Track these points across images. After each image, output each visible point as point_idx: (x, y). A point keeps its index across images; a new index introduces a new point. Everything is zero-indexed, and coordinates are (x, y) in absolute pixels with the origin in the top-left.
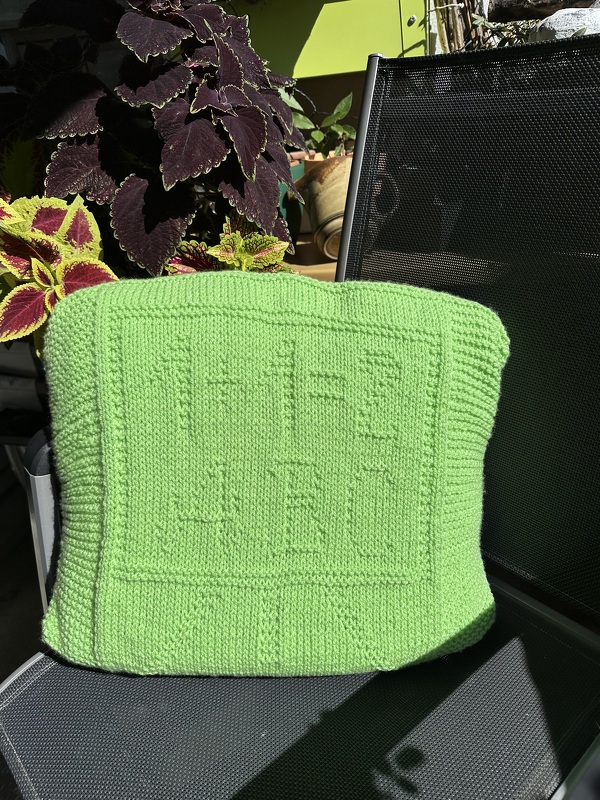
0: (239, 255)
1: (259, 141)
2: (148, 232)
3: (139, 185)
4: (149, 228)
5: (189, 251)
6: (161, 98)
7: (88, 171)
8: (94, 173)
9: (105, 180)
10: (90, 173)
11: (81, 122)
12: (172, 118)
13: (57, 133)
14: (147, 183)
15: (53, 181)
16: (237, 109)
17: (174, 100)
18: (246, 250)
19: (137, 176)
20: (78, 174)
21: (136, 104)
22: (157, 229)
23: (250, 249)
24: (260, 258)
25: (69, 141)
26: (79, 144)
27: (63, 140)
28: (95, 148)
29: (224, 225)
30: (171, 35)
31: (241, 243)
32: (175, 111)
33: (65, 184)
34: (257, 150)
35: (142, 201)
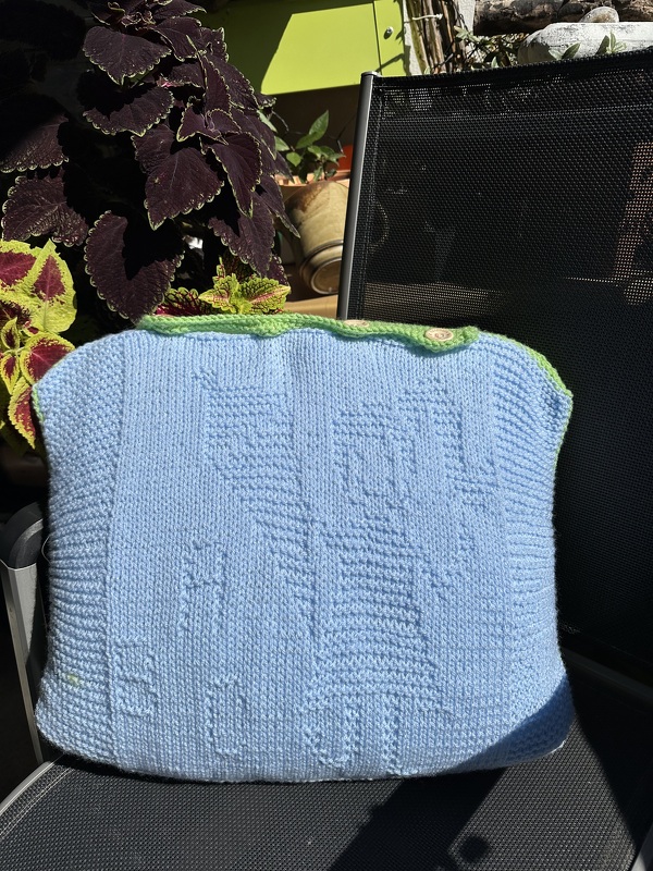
0: (235, 301)
1: (254, 172)
2: (129, 278)
3: (117, 224)
4: (131, 272)
5: (177, 300)
6: (140, 125)
7: (52, 208)
8: (59, 210)
9: (74, 219)
10: (54, 211)
11: (42, 153)
12: (156, 147)
13: (14, 165)
14: (125, 221)
15: (11, 221)
16: (227, 136)
17: (155, 126)
18: (243, 295)
19: (113, 213)
20: (42, 212)
21: (110, 131)
22: (142, 273)
23: (247, 294)
24: (258, 304)
25: (29, 174)
26: (41, 178)
27: (22, 174)
28: (59, 182)
29: (218, 267)
30: (147, 52)
31: (236, 287)
32: (157, 140)
33: (26, 225)
34: (252, 182)
35: (121, 242)
